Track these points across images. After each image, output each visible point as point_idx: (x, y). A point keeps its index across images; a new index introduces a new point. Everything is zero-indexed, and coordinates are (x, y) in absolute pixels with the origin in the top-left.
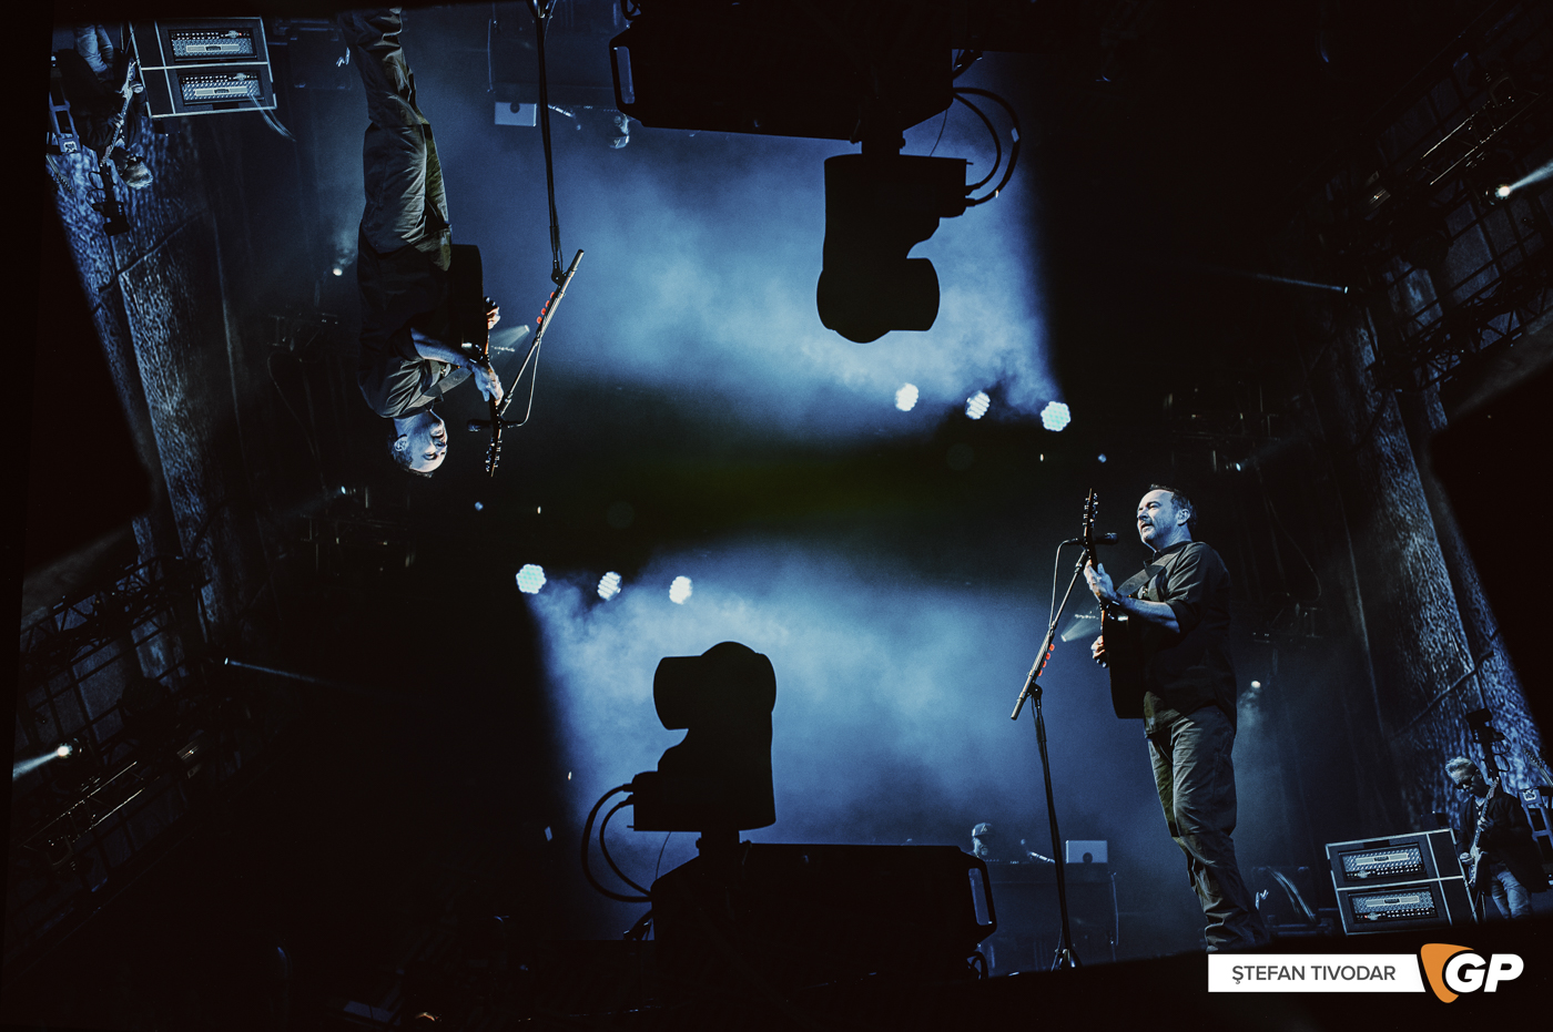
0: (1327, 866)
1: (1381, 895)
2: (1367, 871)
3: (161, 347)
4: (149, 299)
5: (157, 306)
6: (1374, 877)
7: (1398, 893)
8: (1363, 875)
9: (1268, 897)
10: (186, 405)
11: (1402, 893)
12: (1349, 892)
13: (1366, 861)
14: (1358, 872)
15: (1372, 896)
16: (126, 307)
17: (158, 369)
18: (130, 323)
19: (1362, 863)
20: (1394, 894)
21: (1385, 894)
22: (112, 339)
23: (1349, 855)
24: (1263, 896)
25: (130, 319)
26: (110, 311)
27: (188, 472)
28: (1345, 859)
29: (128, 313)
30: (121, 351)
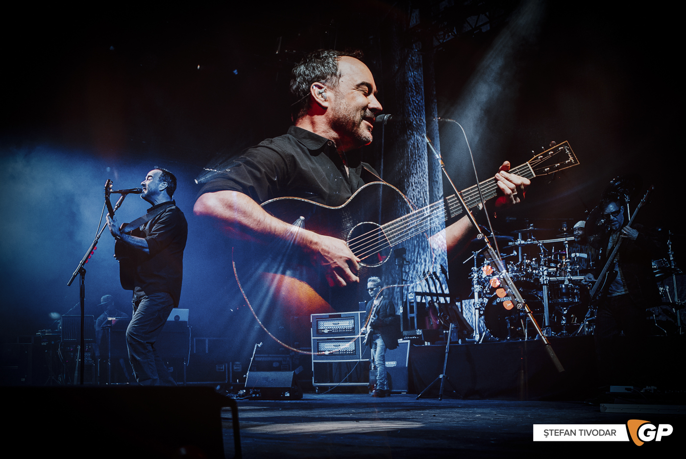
0: (310, 325)
1: (332, 342)
2: (328, 329)
3: (415, 172)
4: (417, 200)
5: (413, 196)
6: (331, 333)
7: (340, 342)
8: (326, 331)
9: (262, 346)
10: (407, 137)
11: (342, 342)
12: (318, 340)
13: (328, 324)
14: (324, 329)
15: (328, 342)
16: (428, 197)
17: (419, 159)
18: (428, 187)
19: (326, 326)
20: (338, 342)
21: (334, 342)
22: (437, 179)
23: (321, 321)
24: (259, 345)
25: (428, 190)
26: (435, 194)
27: (412, 97)
28: (319, 322)
29: (428, 193)
30: (434, 172)
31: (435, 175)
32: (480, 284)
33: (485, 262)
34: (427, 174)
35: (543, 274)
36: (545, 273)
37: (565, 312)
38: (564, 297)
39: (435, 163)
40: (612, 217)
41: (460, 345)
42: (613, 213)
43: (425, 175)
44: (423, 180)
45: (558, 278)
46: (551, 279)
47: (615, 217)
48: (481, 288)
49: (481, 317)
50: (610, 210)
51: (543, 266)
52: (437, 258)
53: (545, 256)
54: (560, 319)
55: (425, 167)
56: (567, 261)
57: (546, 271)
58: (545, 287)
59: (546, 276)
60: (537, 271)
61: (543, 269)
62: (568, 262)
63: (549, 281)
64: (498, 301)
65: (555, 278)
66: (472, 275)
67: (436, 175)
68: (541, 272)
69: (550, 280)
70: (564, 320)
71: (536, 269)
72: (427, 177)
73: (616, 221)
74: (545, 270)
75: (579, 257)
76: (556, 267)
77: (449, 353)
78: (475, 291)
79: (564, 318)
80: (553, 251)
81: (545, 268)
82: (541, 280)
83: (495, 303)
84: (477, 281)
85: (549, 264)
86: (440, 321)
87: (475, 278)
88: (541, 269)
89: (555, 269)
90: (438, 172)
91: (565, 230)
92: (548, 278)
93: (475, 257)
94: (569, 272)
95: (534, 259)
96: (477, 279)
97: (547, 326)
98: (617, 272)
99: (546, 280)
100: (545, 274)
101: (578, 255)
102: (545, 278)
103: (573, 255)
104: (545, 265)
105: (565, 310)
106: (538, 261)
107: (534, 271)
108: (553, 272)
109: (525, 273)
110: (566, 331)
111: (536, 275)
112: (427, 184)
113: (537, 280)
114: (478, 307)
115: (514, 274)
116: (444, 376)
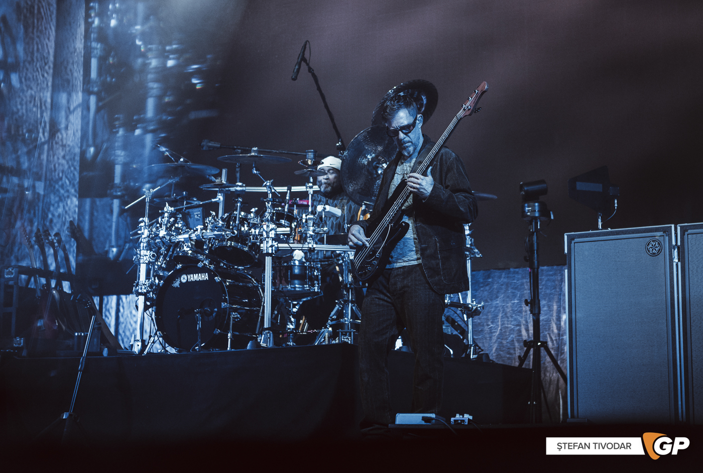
31: (66, 68)
32: (151, 250)
33: (165, 209)
34: (52, 66)
35: (268, 237)
36: (272, 234)
37: (295, 310)
38: (296, 282)
39: (68, 48)
40: (402, 135)
41: (105, 358)
42: (403, 128)
43: (47, 67)
44: (43, 76)
45: (291, 245)
46: (280, 245)
47: (406, 134)
48: (153, 256)
49: (148, 309)
50: (398, 123)
51: (268, 221)
52: (55, 221)
53: (273, 206)
54: (285, 321)
55: (49, 52)
56: (308, 217)
57: (273, 232)
58: (268, 261)
59: (273, 239)
60: (257, 231)
61: (268, 226)
62: (310, 219)
63: (278, 249)
64: (184, 281)
65: (286, 245)
66: (139, 232)
67: (68, 69)
68: (264, 233)
69: (278, 247)
70: (291, 322)
71: (255, 226)
72: (51, 71)
73: (409, 142)
74: (271, 230)
75: (328, 212)
76: (291, 227)
77: (84, 372)
78: (141, 261)
79: (293, 320)
80: (287, 198)
81: (272, 226)
82: (263, 246)
83: (177, 284)
84: (148, 242)
85: (278, 219)
86: (59, 325)
87: (143, 236)
88: (265, 227)
89: (288, 229)
90: (73, 64)
91: (310, 163)
92: (275, 244)
93: (147, 200)
94: (311, 236)
95: (253, 210)
96: (147, 240)
97: (267, 329)
98: (407, 225)
99: (272, 246)
100: (270, 236)
101: (328, 208)
102: (270, 243)
103: (320, 208)
104: (272, 220)
105: (294, 306)
106: (260, 213)
107: (253, 230)
108: (284, 235)
109: (236, 232)
110: (293, 342)
111: (255, 237)
112: (50, 84)
113: (256, 248)
114: (145, 291)
115: (216, 233)
116: (70, 415)
